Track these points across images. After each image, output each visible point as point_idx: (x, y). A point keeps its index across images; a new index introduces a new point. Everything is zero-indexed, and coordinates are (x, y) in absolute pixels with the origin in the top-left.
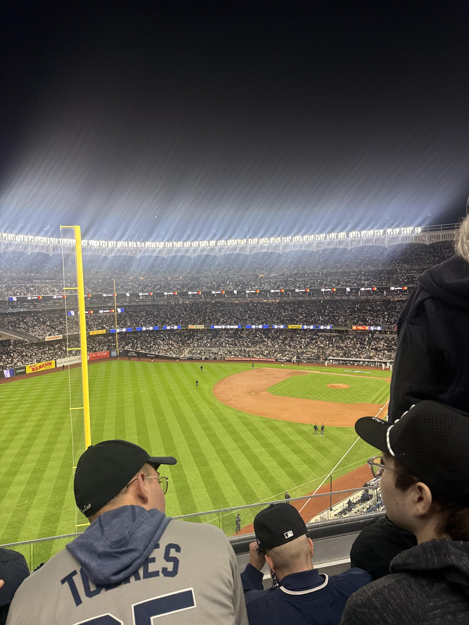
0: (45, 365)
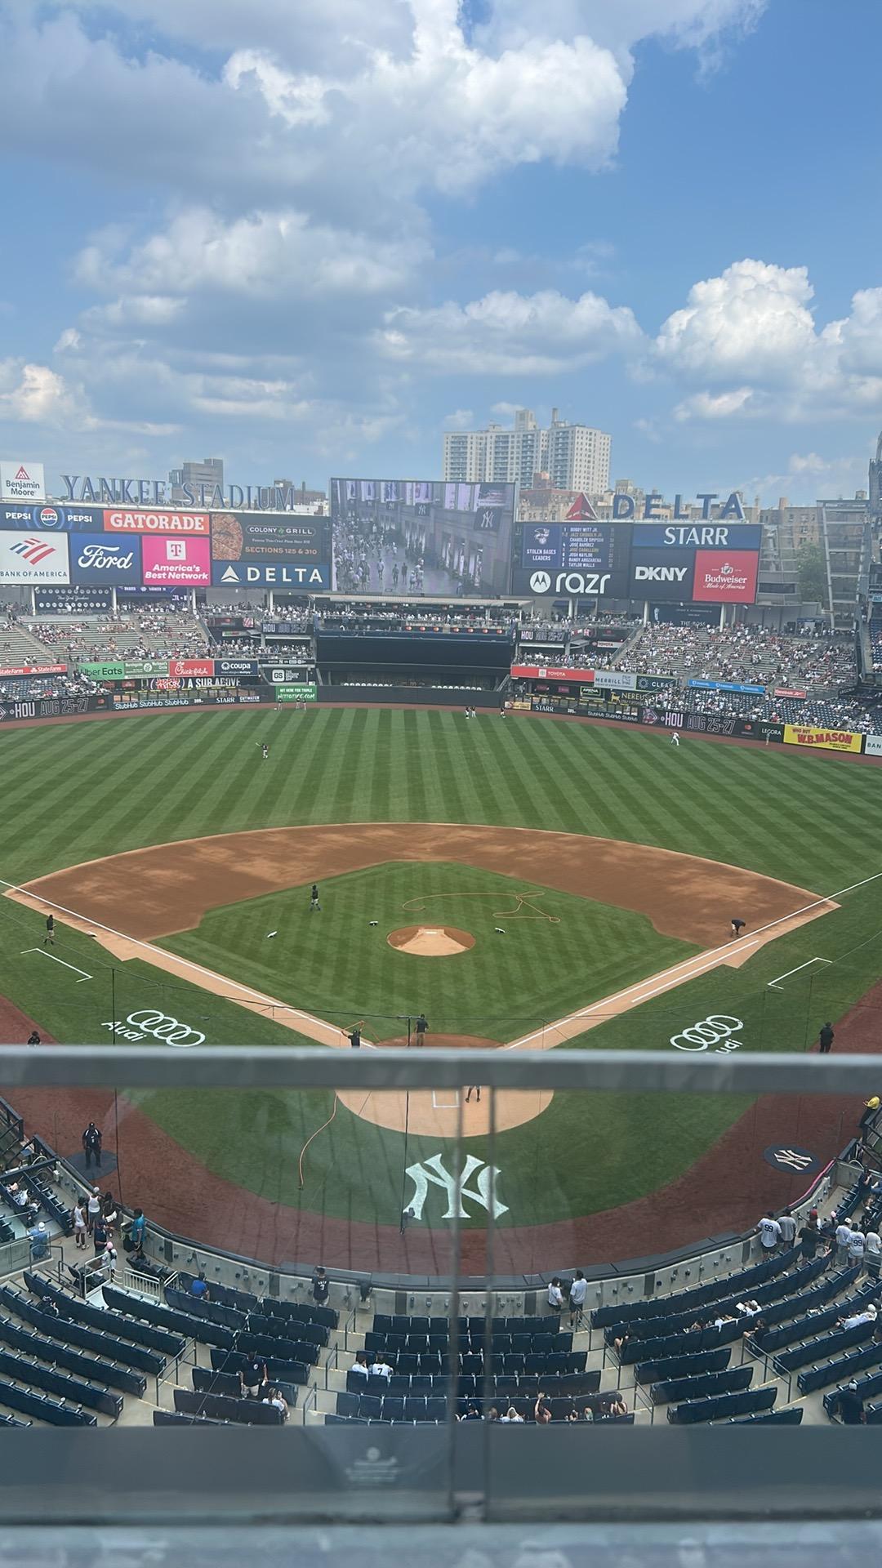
0: (832, 738)
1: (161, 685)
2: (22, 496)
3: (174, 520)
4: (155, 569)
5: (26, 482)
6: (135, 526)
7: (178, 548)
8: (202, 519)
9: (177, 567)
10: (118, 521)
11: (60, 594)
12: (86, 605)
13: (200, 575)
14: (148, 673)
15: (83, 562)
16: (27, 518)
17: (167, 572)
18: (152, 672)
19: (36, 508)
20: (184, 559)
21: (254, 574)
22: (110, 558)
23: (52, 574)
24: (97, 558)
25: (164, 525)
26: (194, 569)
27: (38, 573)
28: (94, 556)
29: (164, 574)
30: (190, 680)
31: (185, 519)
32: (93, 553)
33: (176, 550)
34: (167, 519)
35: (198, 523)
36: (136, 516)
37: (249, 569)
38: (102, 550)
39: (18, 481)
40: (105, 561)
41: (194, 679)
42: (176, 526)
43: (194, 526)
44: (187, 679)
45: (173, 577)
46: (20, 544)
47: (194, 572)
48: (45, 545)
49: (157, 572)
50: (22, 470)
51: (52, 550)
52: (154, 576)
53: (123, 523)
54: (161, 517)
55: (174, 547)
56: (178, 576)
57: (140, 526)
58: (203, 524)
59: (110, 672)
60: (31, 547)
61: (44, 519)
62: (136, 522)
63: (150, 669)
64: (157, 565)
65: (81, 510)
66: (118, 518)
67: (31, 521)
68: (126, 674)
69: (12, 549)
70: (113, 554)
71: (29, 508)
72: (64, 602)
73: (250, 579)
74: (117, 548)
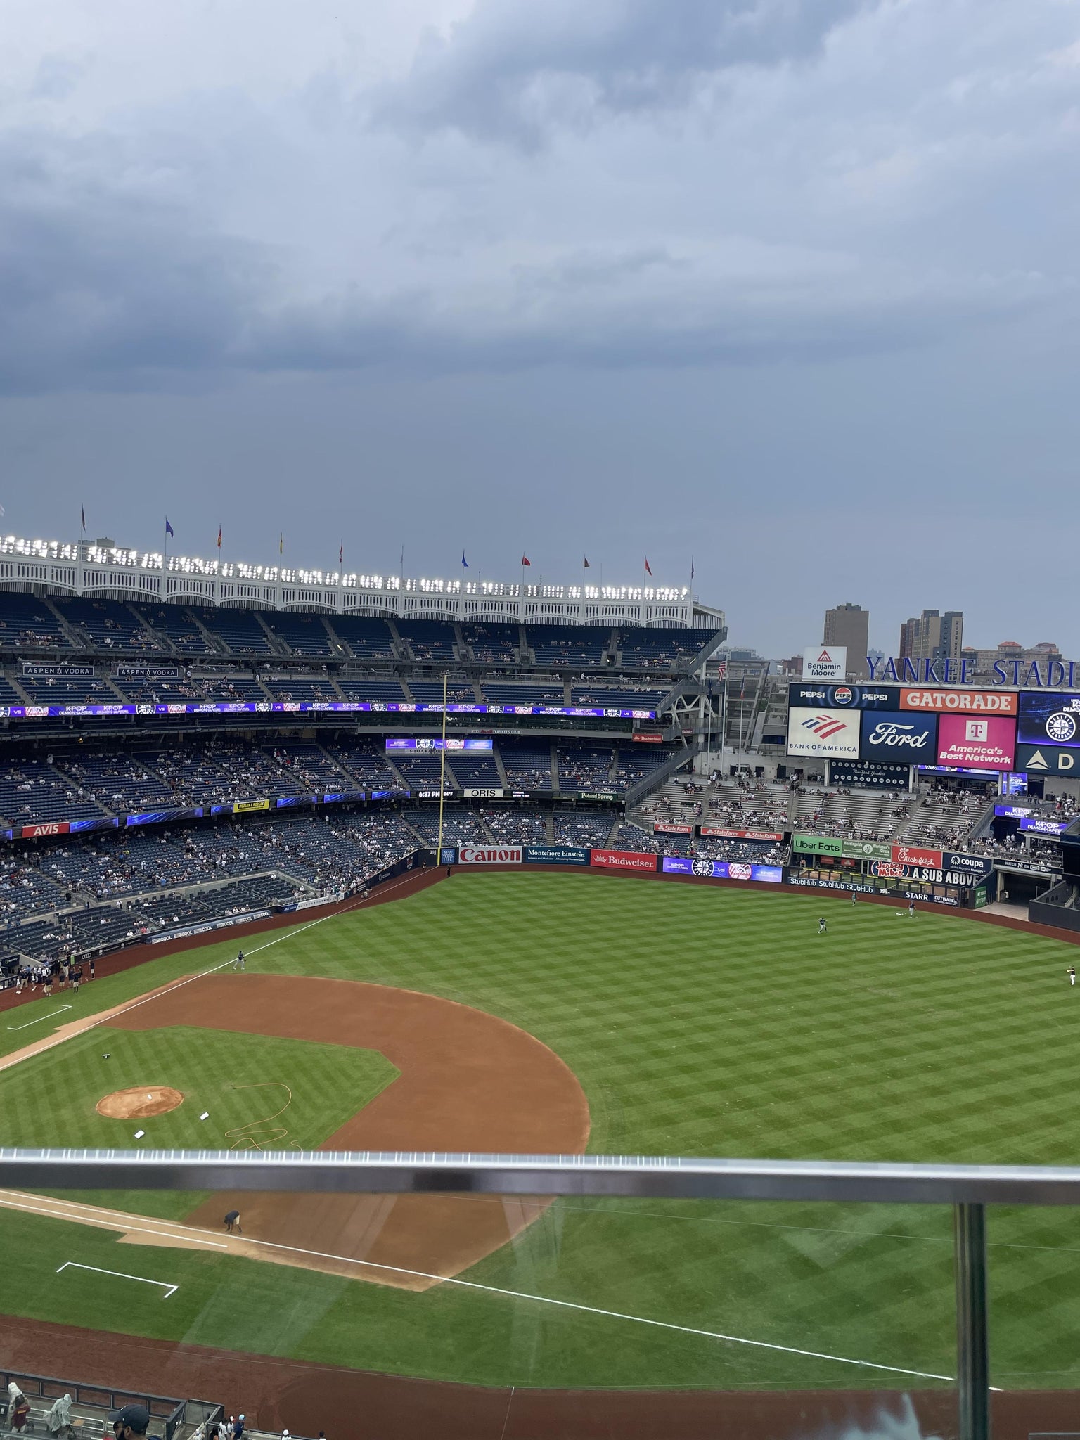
1: (882, 869)
2: (823, 677)
3: (976, 699)
4: (950, 750)
5: (828, 663)
6: (933, 705)
7: (979, 727)
8: (1009, 698)
9: (975, 749)
10: (915, 700)
11: (856, 768)
12: (881, 780)
13: (1002, 759)
14: (869, 855)
15: (875, 738)
16: (821, 696)
17: (965, 754)
18: (872, 854)
19: (831, 688)
20: (986, 740)
21: (1066, 762)
22: (903, 736)
23: (841, 748)
24: (889, 734)
25: (965, 704)
26: (995, 752)
27: (827, 748)
28: (886, 733)
29: (961, 755)
30: (916, 870)
31: (990, 698)
32: (885, 731)
33: (977, 730)
34: (969, 698)
35: (1004, 703)
36: (935, 695)
37: (1061, 756)
38: (895, 728)
39: (820, 663)
40: (897, 739)
41: (920, 870)
42: (979, 705)
43: (1000, 706)
44: (912, 868)
45: (971, 759)
46: (812, 720)
47: (995, 755)
48: (836, 722)
49: (953, 752)
50: (825, 653)
51: (843, 726)
52: (950, 756)
53: (920, 702)
54: (962, 696)
55: (974, 728)
56: (976, 758)
57: (939, 704)
58: (1009, 703)
59: (827, 848)
60: (822, 723)
61: (839, 697)
62: (935, 701)
63: (870, 852)
64: (954, 746)
65: (876, 689)
66: (916, 697)
67: (825, 699)
68: (843, 852)
69: (803, 724)
70: (906, 732)
71: (825, 687)
72: (859, 776)
73: (1061, 766)
74: (913, 727)
